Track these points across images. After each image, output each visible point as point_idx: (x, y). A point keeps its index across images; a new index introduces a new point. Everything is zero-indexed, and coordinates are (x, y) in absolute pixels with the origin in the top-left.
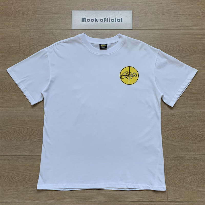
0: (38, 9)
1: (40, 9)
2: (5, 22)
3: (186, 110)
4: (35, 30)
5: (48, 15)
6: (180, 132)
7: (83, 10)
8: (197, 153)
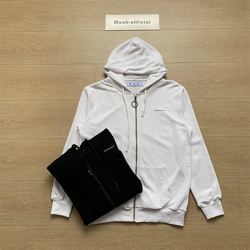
0: (76, 14)
1: (77, 14)
2: (46, 25)
3: (210, 98)
4: (73, 32)
5: (85, 19)
6: (205, 116)
7: (115, 14)
8: (222, 136)
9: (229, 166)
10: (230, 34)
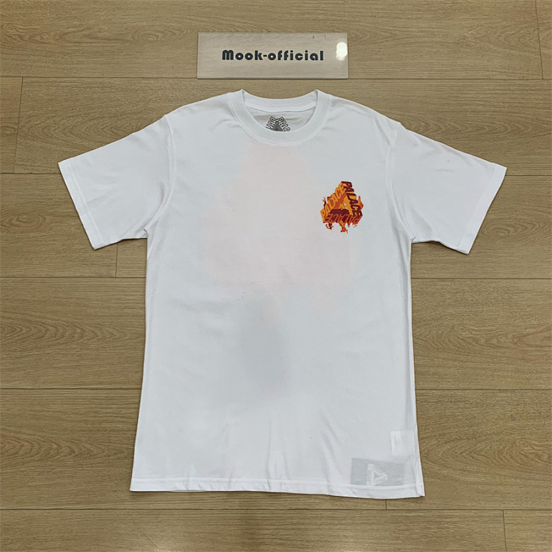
0: (69, 30)
1: (73, 29)
4: (59, 80)
5: (93, 45)
8: (461, 386)
9: (478, 473)
10: (495, 96)
